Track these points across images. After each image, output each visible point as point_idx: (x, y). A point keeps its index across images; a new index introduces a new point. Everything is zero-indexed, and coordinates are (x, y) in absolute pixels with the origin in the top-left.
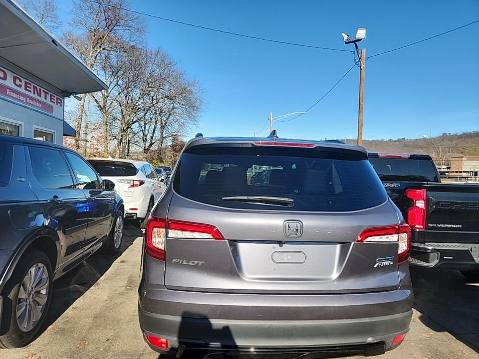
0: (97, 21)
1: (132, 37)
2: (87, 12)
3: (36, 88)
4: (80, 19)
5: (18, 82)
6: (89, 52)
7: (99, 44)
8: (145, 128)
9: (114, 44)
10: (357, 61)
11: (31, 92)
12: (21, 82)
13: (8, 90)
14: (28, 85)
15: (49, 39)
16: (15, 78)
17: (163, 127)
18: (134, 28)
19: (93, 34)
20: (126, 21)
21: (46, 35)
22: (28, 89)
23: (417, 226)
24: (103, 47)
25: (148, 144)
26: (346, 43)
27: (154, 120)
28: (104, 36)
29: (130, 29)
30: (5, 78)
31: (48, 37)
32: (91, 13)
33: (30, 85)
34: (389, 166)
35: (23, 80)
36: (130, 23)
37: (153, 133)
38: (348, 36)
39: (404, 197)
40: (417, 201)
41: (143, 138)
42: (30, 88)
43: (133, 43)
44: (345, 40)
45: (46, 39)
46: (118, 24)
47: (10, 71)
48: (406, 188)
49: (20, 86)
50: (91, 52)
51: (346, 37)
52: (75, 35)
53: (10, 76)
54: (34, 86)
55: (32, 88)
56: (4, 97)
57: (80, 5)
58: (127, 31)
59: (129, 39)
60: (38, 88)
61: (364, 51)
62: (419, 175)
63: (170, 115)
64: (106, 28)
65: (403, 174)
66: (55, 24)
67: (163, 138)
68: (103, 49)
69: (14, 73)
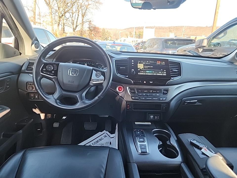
8: (72, 16)
17: (83, 16)
25: (75, 26)
27: (77, 12)
37: (77, 19)
41: (72, 22)
63: (87, 9)
67: (83, 23)
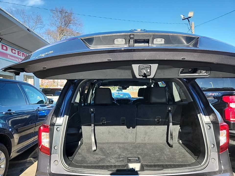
0: (61, 22)
1: (77, 28)
2: (56, 19)
3: (24, 54)
4: (53, 22)
5: (14, 51)
6: (58, 37)
7: (62, 33)
9: (69, 32)
10: (190, 29)
11: (21, 56)
12: (16, 51)
13: (8, 56)
14: (19, 53)
15: (26, 29)
16: (12, 50)
18: (78, 24)
19: (59, 29)
20: (74, 21)
21: (24, 27)
22: (19, 54)
23: (231, 119)
24: (64, 34)
26: (183, 20)
28: (64, 29)
29: (76, 24)
30: (7, 50)
31: (25, 27)
32: (58, 19)
33: (21, 52)
34: (211, 83)
35: (17, 50)
36: (76, 22)
38: (184, 16)
39: (222, 102)
40: (230, 104)
42: (21, 54)
43: (78, 31)
44: (182, 18)
45: (24, 28)
46: (70, 23)
47: (9, 46)
48: (223, 96)
49: (15, 53)
50: (59, 37)
51: (182, 16)
52: (51, 30)
53: (9, 49)
54: (23, 53)
55: (22, 54)
56: (6, 59)
57: (52, 16)
58: (74, 26)
59: (75, 29)
60: (25, 54)
61: (193, 23)
62: (230, 87)
64: (65, 25)
65: (220, 87)
66: (42, 26)
68: (64, 35)
69: (11, 47)
